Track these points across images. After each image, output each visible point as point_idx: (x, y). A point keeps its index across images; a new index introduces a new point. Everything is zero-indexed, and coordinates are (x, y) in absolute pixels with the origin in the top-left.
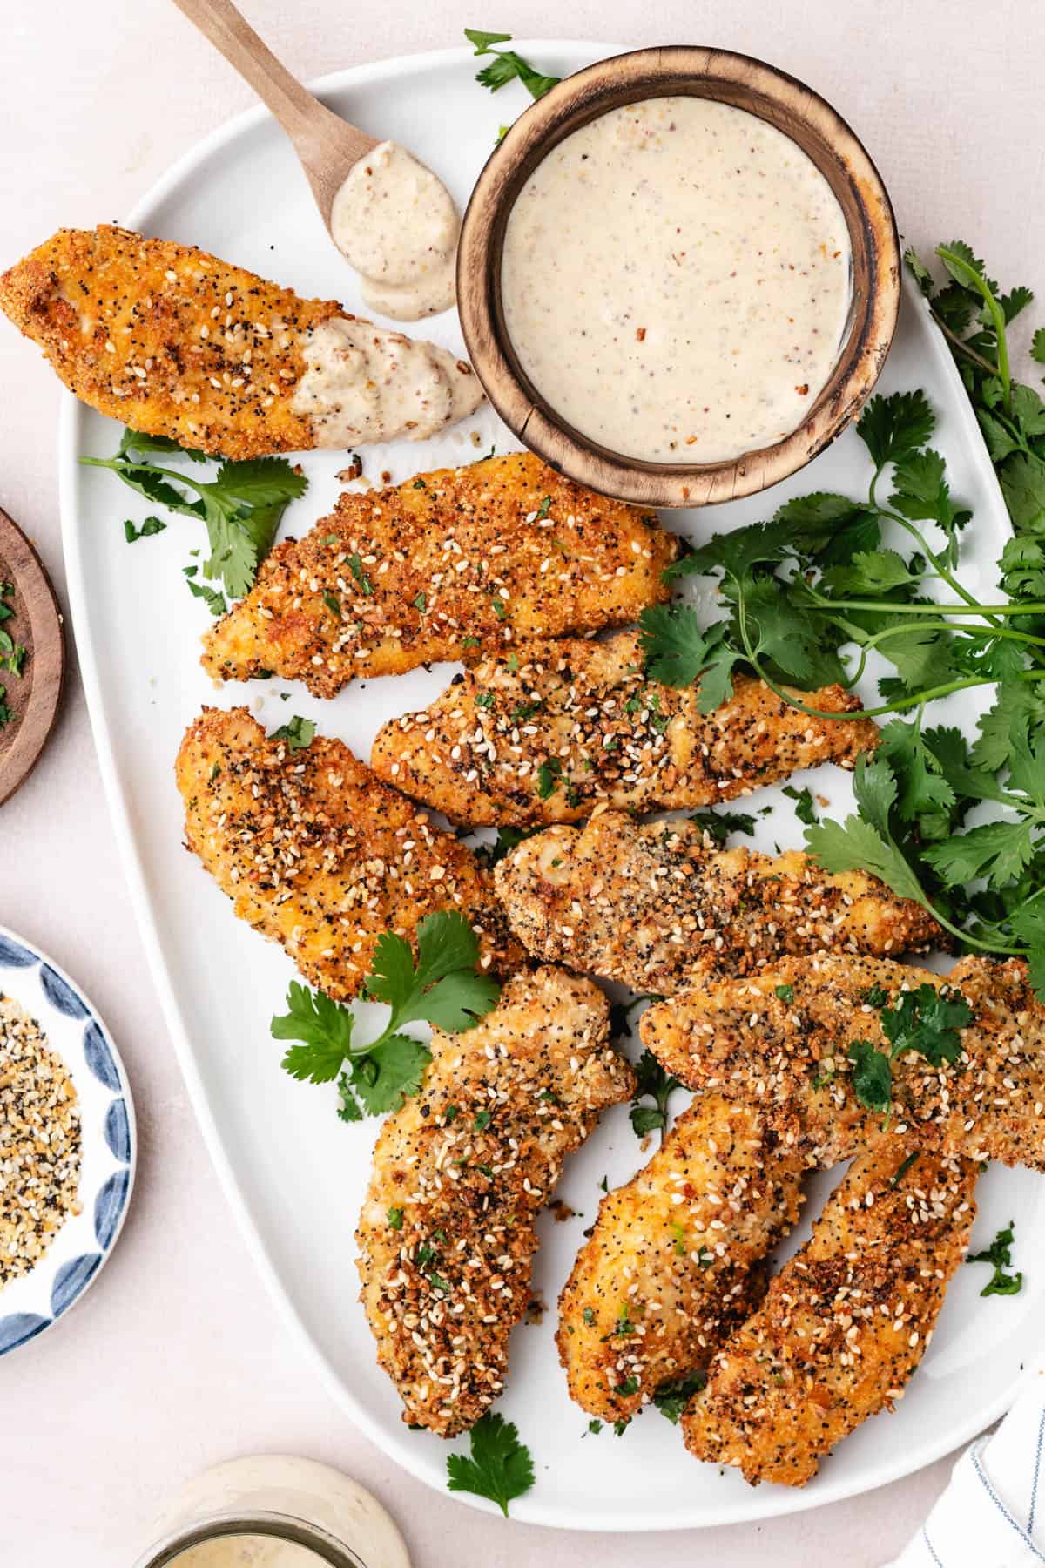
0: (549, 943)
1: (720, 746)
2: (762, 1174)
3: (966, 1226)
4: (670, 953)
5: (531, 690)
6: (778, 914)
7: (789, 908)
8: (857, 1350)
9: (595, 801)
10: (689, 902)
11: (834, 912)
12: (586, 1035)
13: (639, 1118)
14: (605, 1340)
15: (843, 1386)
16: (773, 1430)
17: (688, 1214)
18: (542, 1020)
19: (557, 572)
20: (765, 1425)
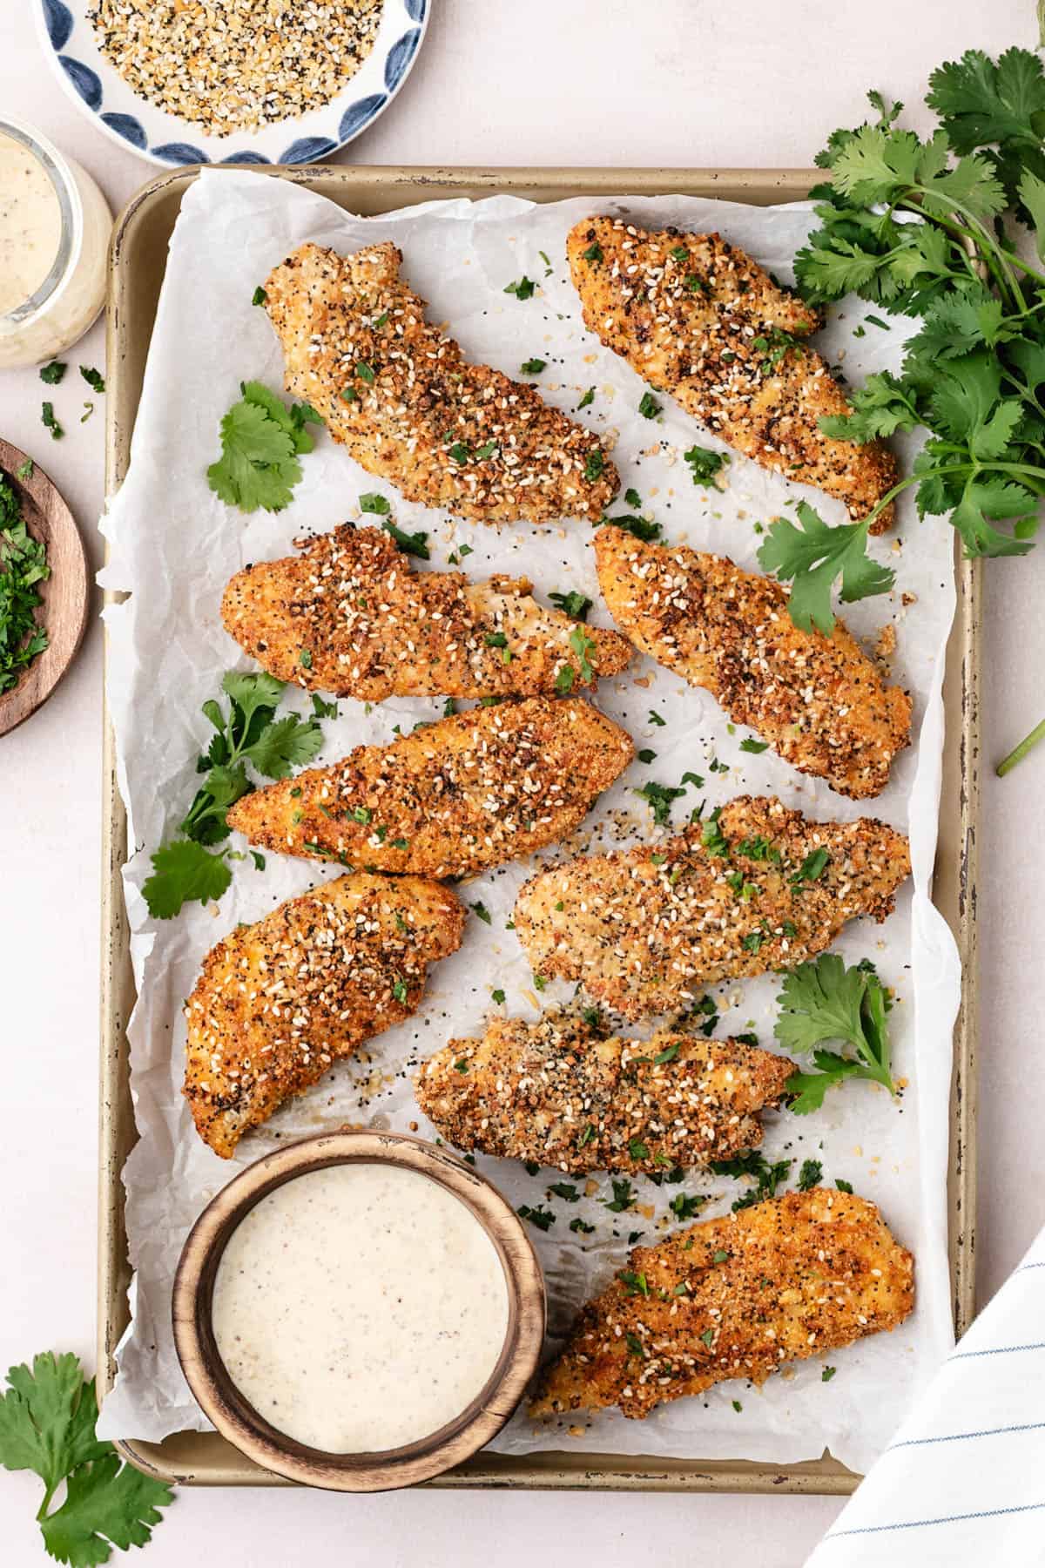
4: (564, 1131)
7: (659, 1082)
10: (575, 1087)
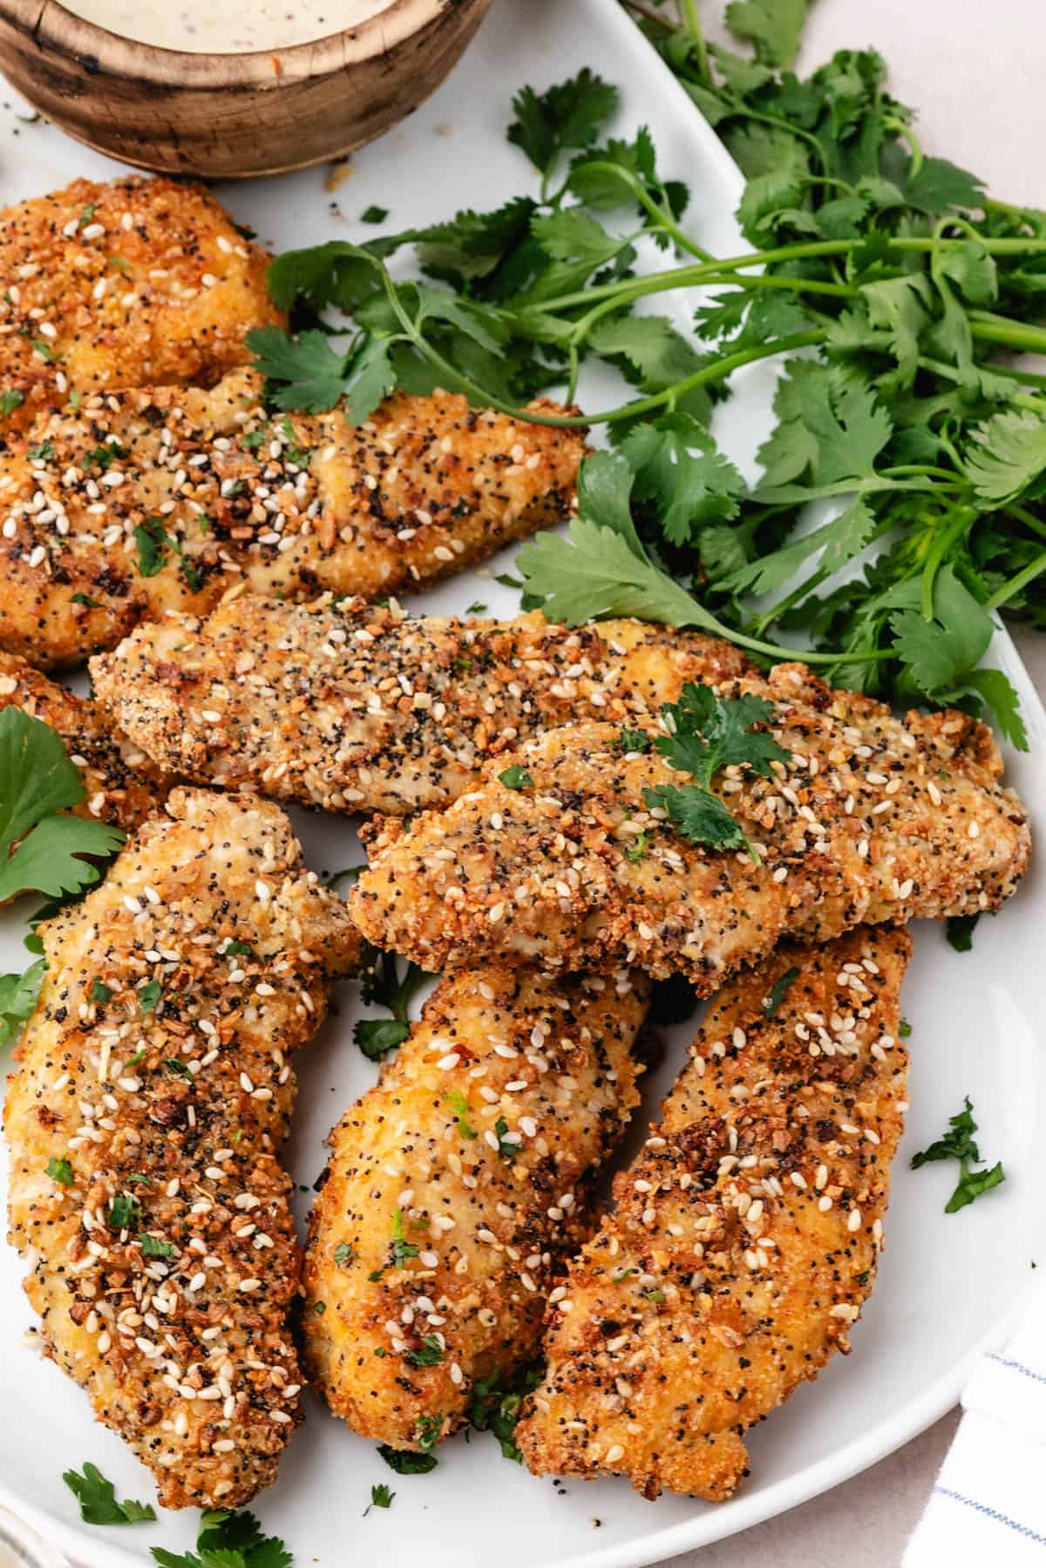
0: (187, 738)
1: (391, 476)
2: (569, 1018)
3: (897, 1072)
5: (106, 434)
6: (521, 672)
8: (767, 1243)
9: (223, 582)
11: (602, 667)
12: (268, 850)
13: (367, 1038)
14: (375, 1277)
15: (759, 1303)
16: (662, 1379)
17: (468, 1080)
18: (196, 843)
19: (119, 294)
20: (649, 1375)
